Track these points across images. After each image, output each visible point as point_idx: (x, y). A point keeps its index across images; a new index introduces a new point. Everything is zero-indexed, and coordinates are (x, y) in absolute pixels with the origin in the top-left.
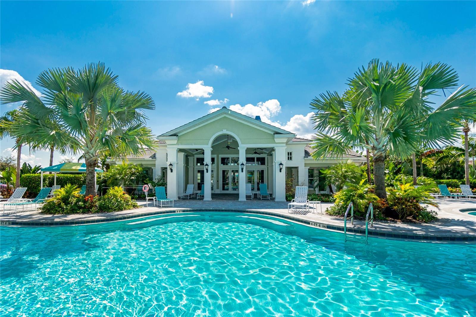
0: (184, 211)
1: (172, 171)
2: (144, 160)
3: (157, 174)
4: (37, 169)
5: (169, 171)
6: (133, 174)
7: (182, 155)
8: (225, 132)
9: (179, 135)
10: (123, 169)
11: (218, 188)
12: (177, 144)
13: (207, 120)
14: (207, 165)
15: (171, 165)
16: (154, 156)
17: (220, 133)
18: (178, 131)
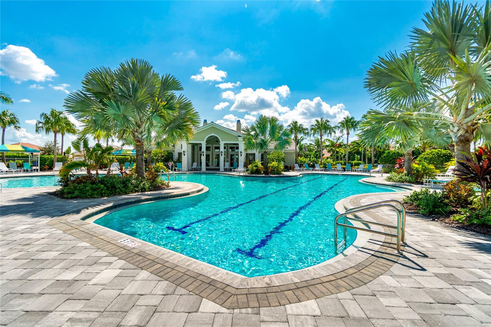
0: (190, 173)
1: (184, 155)
2: (168, 148)
3: (176, 156)
5: (183, 155)
6: (163, 156)
7: (190, 146)
8: (213, 135)
10: (157, 154)
11: (212, 165)
14: (203, 152)
15: (184, 152)
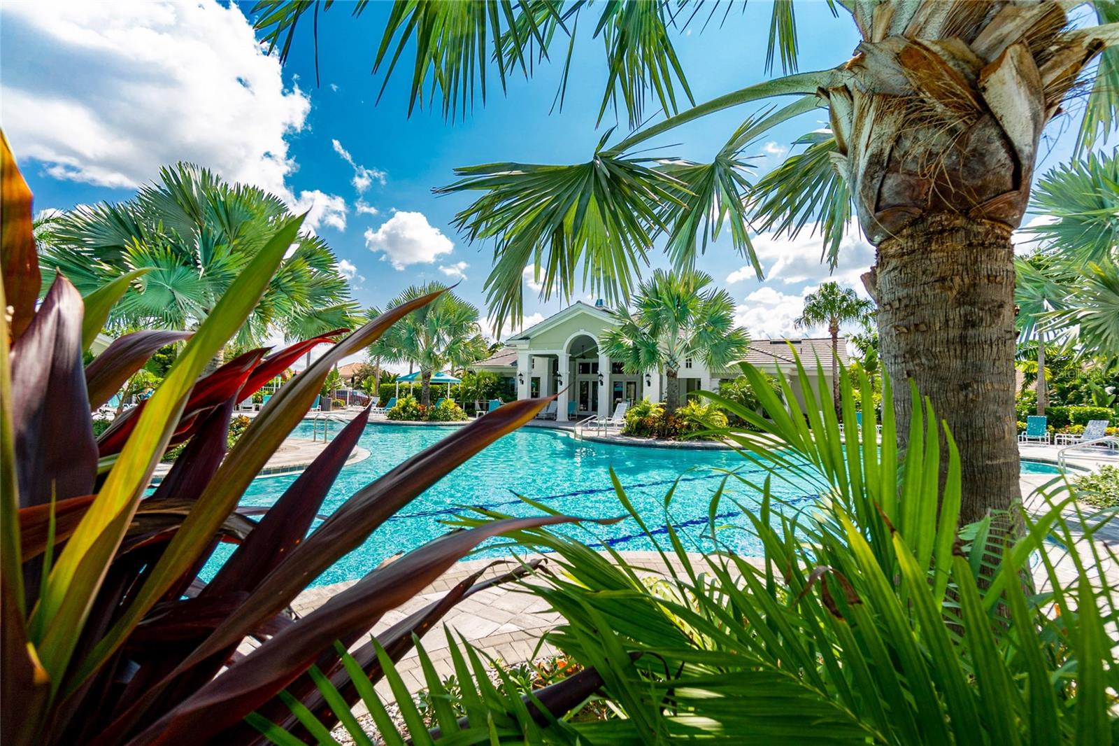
1: (522, 382)
2: (502, 367)
4: (396, 377)
8: (582, 332)
9: (531, 337)
12: (529, 349)
13: (561, 319)
16: (515, 363)
17: (578, 334)
18: (529, 333)
